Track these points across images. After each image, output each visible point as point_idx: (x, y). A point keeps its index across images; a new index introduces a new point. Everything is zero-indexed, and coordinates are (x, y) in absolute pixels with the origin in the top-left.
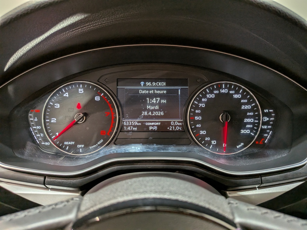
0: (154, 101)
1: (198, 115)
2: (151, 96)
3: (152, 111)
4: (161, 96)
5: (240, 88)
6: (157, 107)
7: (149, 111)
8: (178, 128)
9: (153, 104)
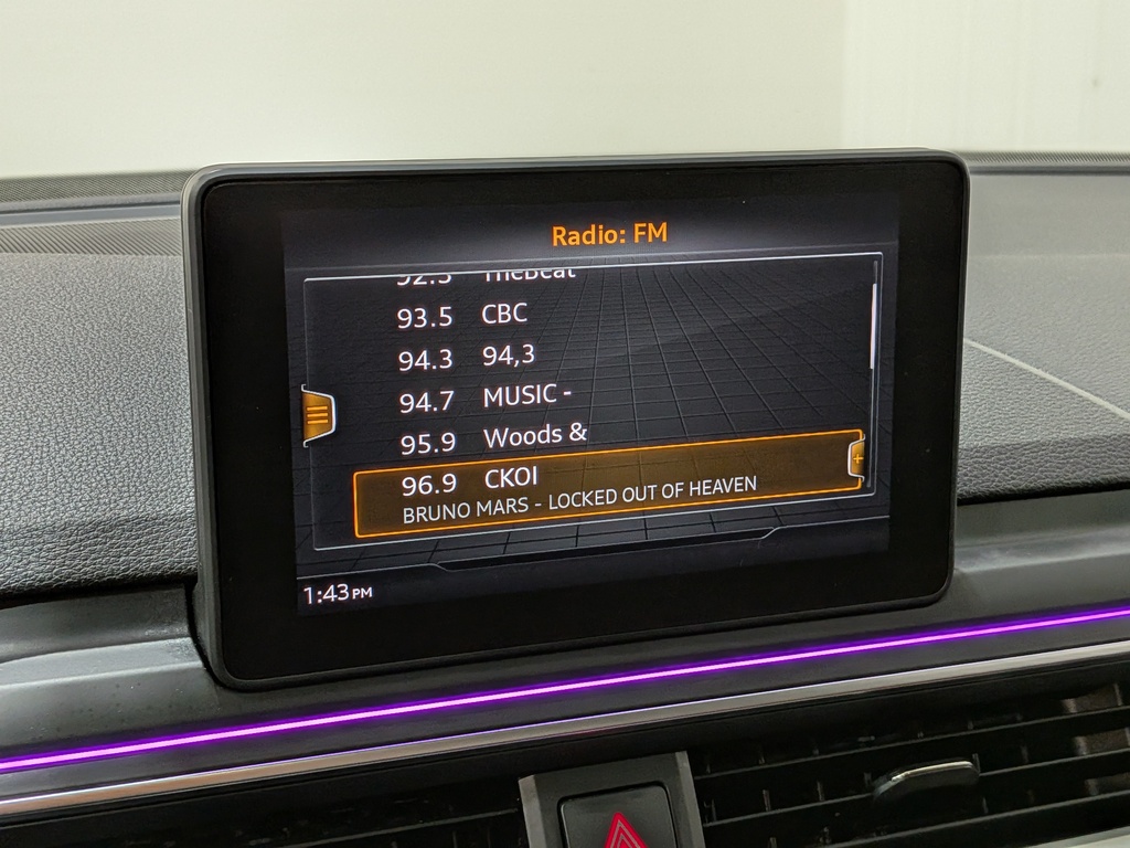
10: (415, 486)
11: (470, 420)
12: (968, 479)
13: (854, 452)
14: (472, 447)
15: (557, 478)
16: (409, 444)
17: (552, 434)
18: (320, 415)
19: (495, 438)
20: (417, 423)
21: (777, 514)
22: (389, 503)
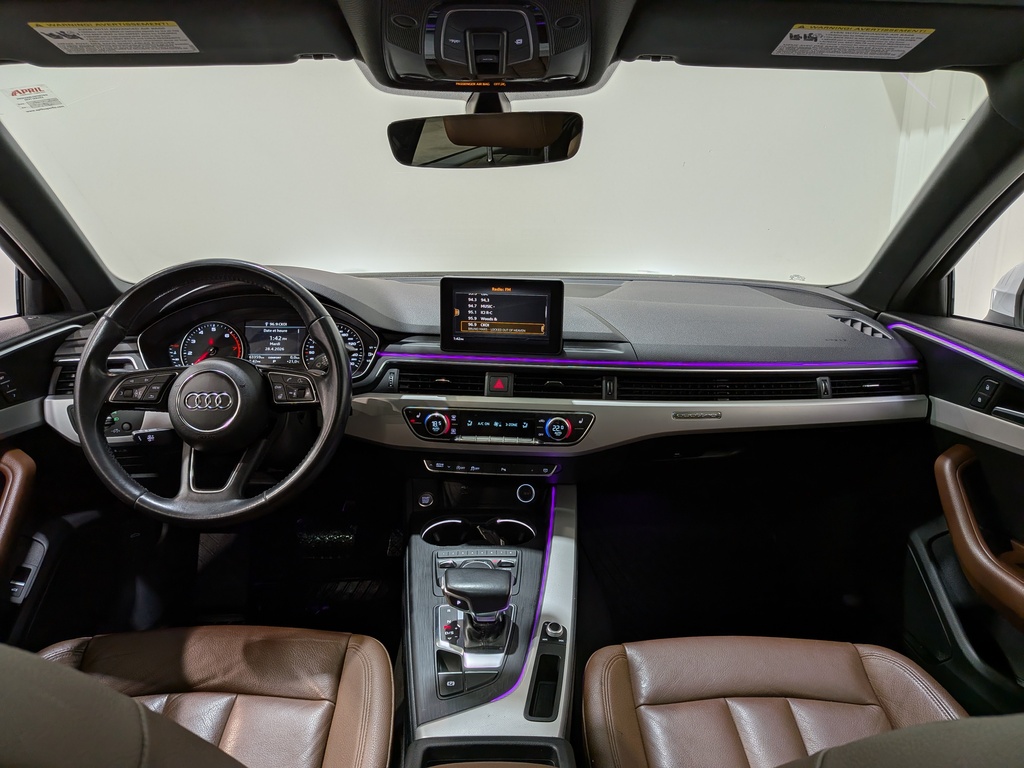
0: (276, 338)
1: (312, 350)
2: (274, 335)
3: (274, 347)
4: (283, 335)
5: (348, 329)
6: (279, 344)
7: (271, 347)
8: (296, 362)
9: (275, 341)
10: (470, 324)
11: (479, 316)
12: (564, 336)
13: (543, 328)
14: (479, 319)
15: (492, 325)
16: (470, 318)
17: (491, 319)
18: (457, 312)
19: (482, 319)
20: (471, 315)
21: (529, 336)
22: (466, 326)
